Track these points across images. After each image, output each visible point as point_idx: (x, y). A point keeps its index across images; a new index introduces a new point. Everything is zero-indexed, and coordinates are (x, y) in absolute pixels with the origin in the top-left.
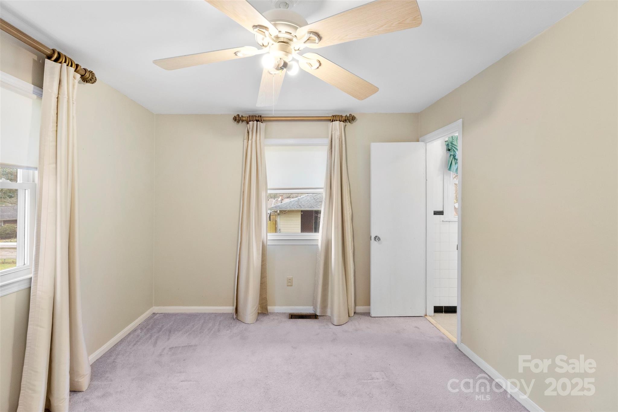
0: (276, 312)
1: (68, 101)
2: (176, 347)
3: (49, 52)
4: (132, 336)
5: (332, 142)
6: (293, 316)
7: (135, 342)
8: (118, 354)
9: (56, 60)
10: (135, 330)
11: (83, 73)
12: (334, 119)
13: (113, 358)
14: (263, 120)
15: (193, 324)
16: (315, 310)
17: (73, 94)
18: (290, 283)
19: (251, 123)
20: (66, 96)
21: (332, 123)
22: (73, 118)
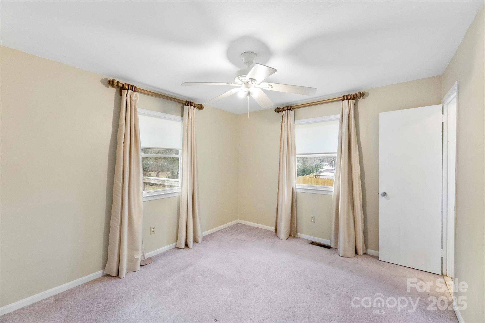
0: (303, 238)
1: (191, 121)
2: (239, 239)
3: (185, 103)
4: (224, 230)
5: (342, 117)
6: (313, 243)
7: (224, 232)
8: (216, 235)
9: (188, 105)
10: (227, 228)
11: (198, 106)
12: (345, 98)
13: (213, 236)
14: (292, 109)
15: (253, 232)
16: (331, 243)
17: (193, 117)
18: (313, 220)
19: (284, 112)
20: (191, 119)
21: (343, 102)
22: (193, 127)
